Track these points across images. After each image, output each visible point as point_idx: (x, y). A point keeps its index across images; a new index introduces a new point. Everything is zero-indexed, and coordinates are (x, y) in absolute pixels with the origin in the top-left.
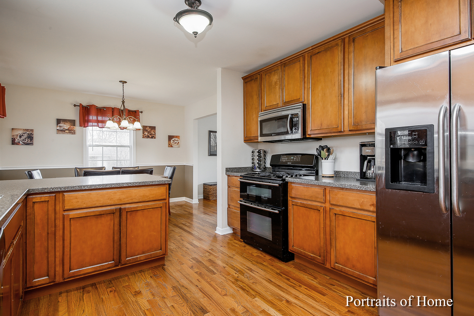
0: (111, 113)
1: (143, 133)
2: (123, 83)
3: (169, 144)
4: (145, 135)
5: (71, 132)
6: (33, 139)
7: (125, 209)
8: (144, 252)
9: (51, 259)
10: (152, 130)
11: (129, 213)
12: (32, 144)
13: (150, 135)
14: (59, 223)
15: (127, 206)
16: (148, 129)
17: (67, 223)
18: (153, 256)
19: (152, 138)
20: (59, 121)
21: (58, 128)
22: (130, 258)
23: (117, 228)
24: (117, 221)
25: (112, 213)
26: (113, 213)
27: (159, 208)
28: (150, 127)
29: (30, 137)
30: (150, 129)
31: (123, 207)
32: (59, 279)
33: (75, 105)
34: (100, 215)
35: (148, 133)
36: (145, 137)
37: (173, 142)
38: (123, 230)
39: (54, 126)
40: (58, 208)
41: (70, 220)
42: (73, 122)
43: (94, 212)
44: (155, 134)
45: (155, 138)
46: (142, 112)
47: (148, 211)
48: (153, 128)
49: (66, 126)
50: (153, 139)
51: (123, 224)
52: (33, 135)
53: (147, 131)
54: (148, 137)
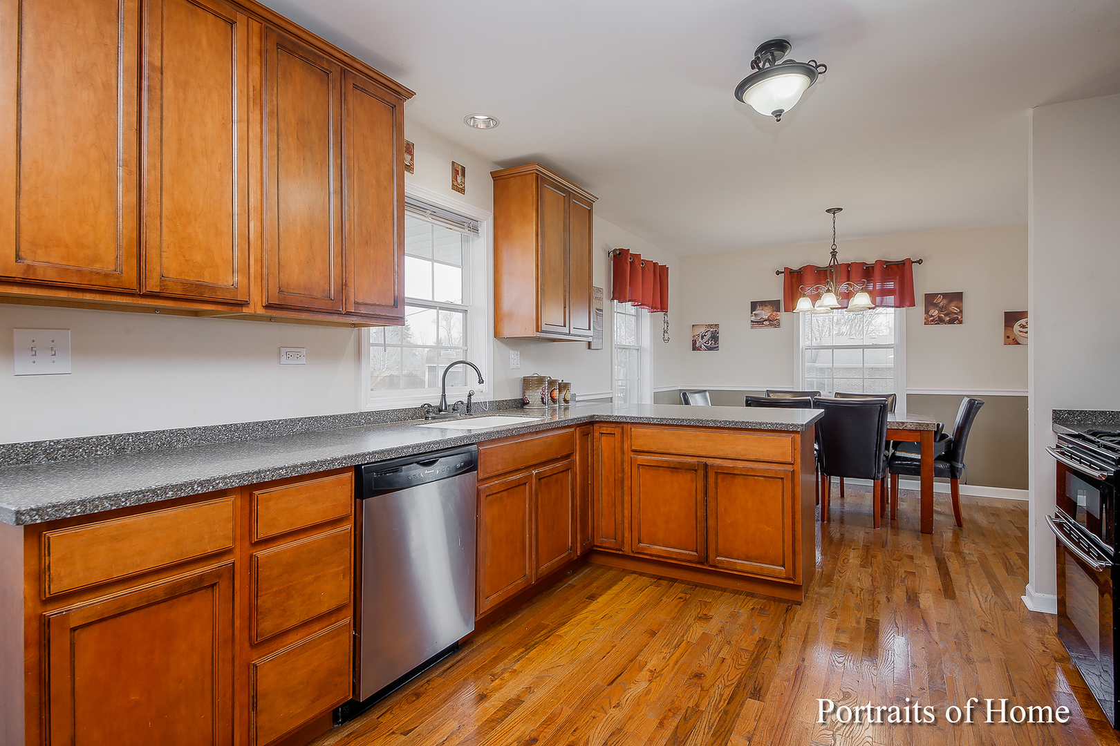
0: (845, 275)
1: (927, 312)
2: (834, 213)
3: (1008, 337)
4: (932, 316)
5: (773, 323)
6: (718, 340)
7: (712, 466)
8: (748, 558)
9: (619, 517)
10: (950, 301)
11: (720, 477)
12: (716, 348)
13: (946, 315)
14: (627, 468)
15: (718, 462)
16: (939, 300)
17: (635, 471)
18: (765, 573)
19: (951, 322)
20: (754, 306)
21: (753, 318)
22: (724, 559)
23: (700, 496)
24: (700, 484)
25: (692, 469)
26: (696, 471)
27: (777, 480)
28: (945, 295)
29: (715, 337)
30: (945, 301)
31: (710, 461)
32: (627, 550)
33: (778, 273)
34: (675, 469)
35: (941, 310)
36: (932, 321)
37: (1021, 329)
38: (711, 505)
39: (747, 317)
40: (626, 447)
41: (638, 468)
42: (775, 305)
43: (666, 461)
44: (961, 312)
45: (961, 322)
46: (920, 262)
47: (755, 479)
48: (958, 297)
49: (764, 313)
50: (955, 326)
51: (711, 493)
52: (718, 333)
53: (936, 305)
54: (940, 321)
